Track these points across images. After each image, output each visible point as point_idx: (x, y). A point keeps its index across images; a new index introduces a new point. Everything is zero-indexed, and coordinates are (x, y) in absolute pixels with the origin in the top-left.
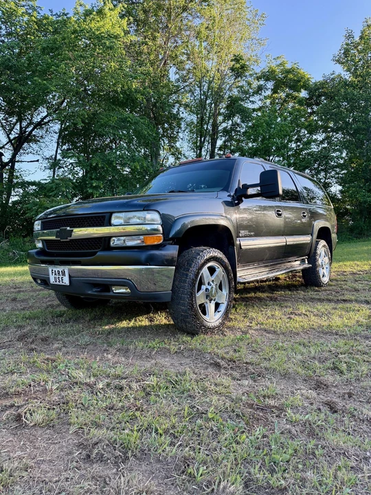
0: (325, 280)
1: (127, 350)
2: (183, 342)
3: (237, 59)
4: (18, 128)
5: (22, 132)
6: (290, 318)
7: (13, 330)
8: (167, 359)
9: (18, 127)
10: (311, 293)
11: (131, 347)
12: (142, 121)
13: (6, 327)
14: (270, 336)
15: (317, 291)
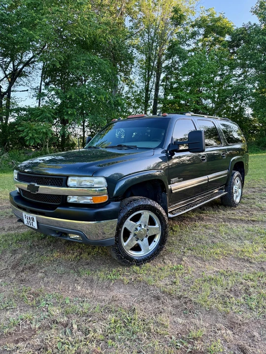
0: (238, 200)
1: (92, 281)
2: (134, 271)
3: (176, 11)
4: (12, 67)
5: (15, 70)
6: (213, 242)
7: (8, 255)
8: (121, 290)
9: (11, 65)
10: (229, 213)
11: (95, 278)
12: (105, 62)
13: (4, 252)
14: (198, 262)
15: (233, 209)
